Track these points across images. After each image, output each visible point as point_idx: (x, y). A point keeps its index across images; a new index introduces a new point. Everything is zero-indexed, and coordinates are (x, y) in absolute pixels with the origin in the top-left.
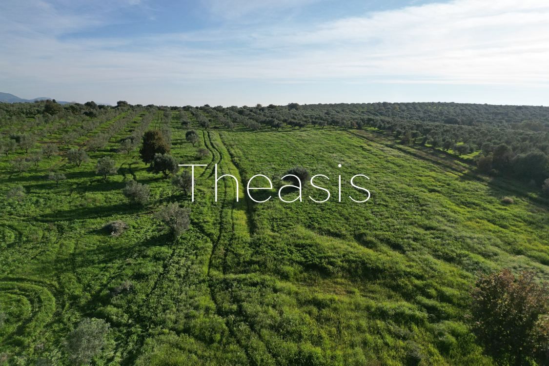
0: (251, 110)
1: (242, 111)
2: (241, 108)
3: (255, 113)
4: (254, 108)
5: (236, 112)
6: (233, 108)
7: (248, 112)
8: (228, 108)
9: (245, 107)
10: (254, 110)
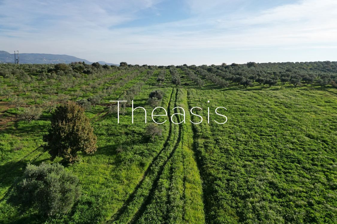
0: (218, 68)
1: (210, 69)
2: (210, 66)
3: (221, 70)
4: (220, 66)
5: (206, 70)
6: (203, 67)
7: (215, 70)
8: (199, 67)
9: (213, 66)
10: (220, 68)
